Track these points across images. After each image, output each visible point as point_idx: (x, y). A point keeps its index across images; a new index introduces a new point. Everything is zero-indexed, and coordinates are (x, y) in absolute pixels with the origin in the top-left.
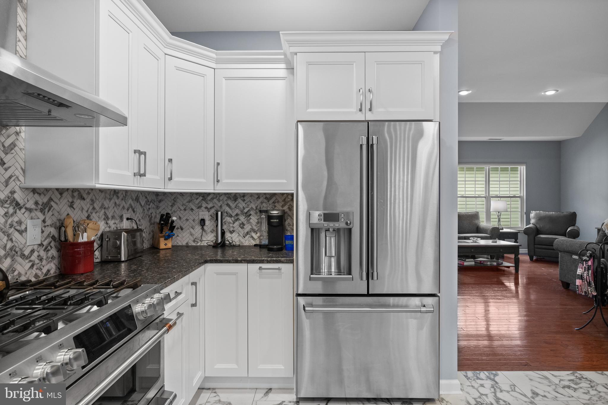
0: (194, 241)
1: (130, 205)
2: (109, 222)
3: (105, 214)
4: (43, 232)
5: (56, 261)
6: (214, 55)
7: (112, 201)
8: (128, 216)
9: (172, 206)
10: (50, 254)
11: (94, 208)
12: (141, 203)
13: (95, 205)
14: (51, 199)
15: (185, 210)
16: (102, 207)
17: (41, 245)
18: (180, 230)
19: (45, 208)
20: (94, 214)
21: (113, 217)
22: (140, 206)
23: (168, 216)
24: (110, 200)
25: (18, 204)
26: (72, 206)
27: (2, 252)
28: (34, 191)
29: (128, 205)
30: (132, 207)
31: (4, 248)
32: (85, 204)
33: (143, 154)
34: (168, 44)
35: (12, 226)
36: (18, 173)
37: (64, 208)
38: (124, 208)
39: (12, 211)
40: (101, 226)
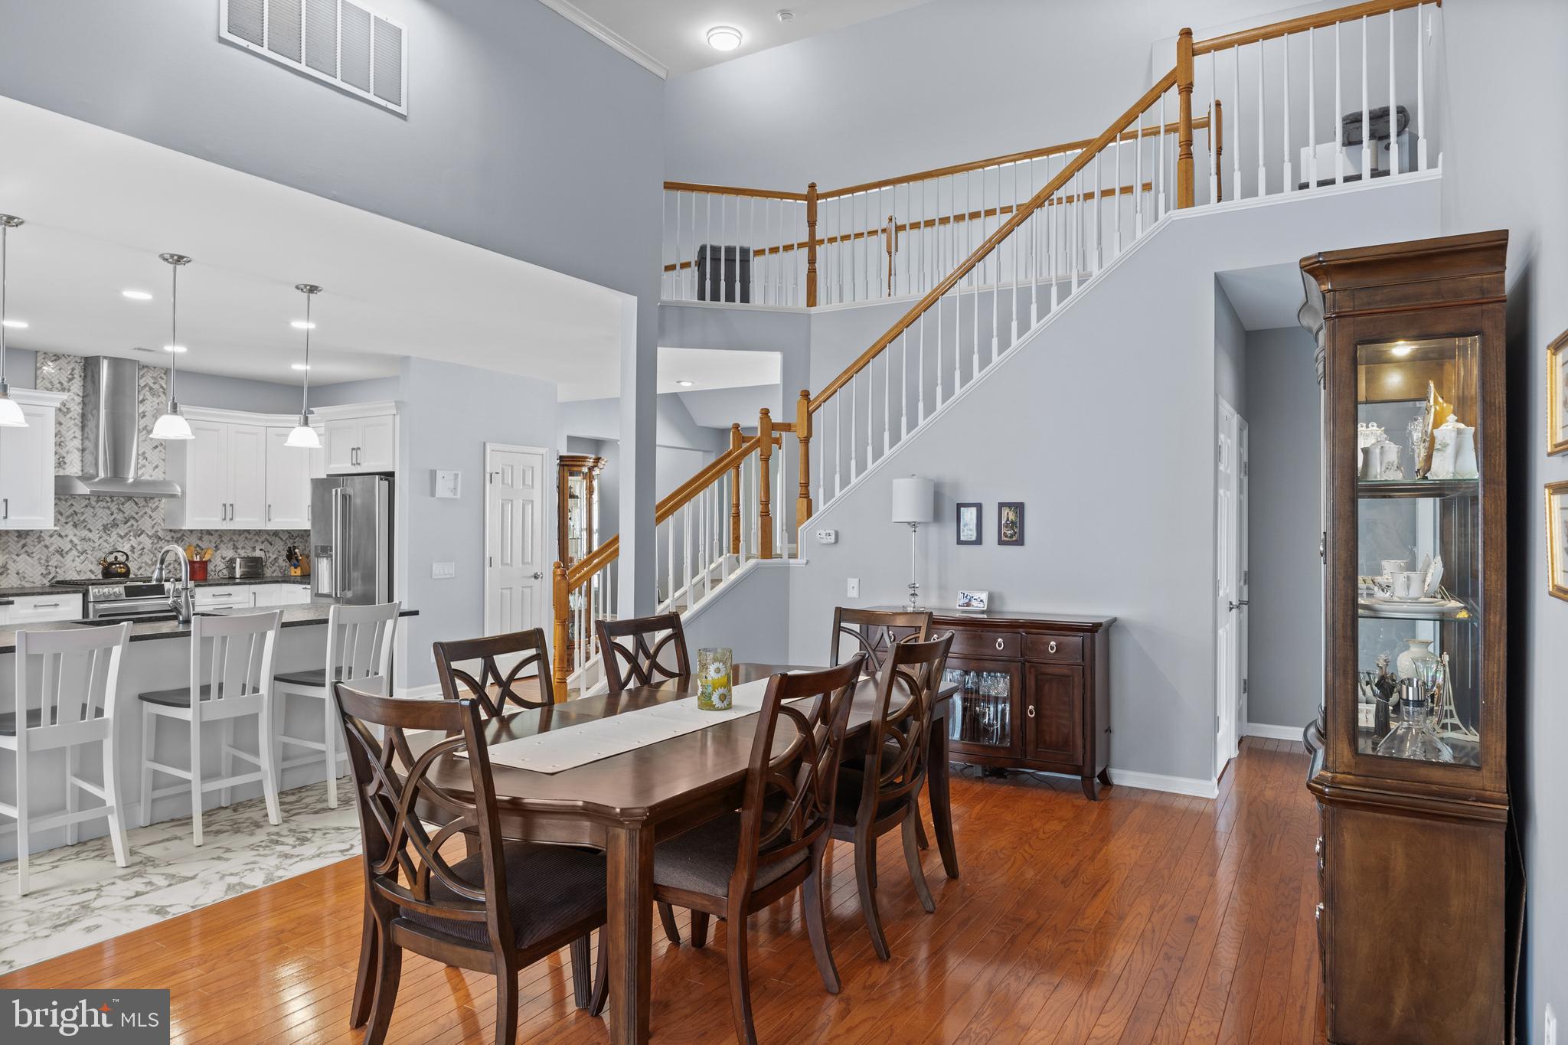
1: (266, 538)
2: (239, 551)
3: (234, 545)
7: (243, 536)
8: (262, 547)
11: (222, 541)
13: (223, 539)
14: (183, 535)
16: (231, 540)
19: (180, 540)
20: (222, 545)
21: (243, 548)
22: (280, 540)
23: (295, 548)
24: (240, 535)
25: (160, 538)
26: (201, 539)
27: (150, 562)
28: (171, 531)
29: (263, 539)
30: (268, 541)
31: (152, 560)
32: (215, 538)
33: (232, 505)
34: (267, 421)
35: (156, 549)
36: (160, 521)
37: (194, 541)
38: (257, 541)
39: (156, 541)
40: (230, 554)
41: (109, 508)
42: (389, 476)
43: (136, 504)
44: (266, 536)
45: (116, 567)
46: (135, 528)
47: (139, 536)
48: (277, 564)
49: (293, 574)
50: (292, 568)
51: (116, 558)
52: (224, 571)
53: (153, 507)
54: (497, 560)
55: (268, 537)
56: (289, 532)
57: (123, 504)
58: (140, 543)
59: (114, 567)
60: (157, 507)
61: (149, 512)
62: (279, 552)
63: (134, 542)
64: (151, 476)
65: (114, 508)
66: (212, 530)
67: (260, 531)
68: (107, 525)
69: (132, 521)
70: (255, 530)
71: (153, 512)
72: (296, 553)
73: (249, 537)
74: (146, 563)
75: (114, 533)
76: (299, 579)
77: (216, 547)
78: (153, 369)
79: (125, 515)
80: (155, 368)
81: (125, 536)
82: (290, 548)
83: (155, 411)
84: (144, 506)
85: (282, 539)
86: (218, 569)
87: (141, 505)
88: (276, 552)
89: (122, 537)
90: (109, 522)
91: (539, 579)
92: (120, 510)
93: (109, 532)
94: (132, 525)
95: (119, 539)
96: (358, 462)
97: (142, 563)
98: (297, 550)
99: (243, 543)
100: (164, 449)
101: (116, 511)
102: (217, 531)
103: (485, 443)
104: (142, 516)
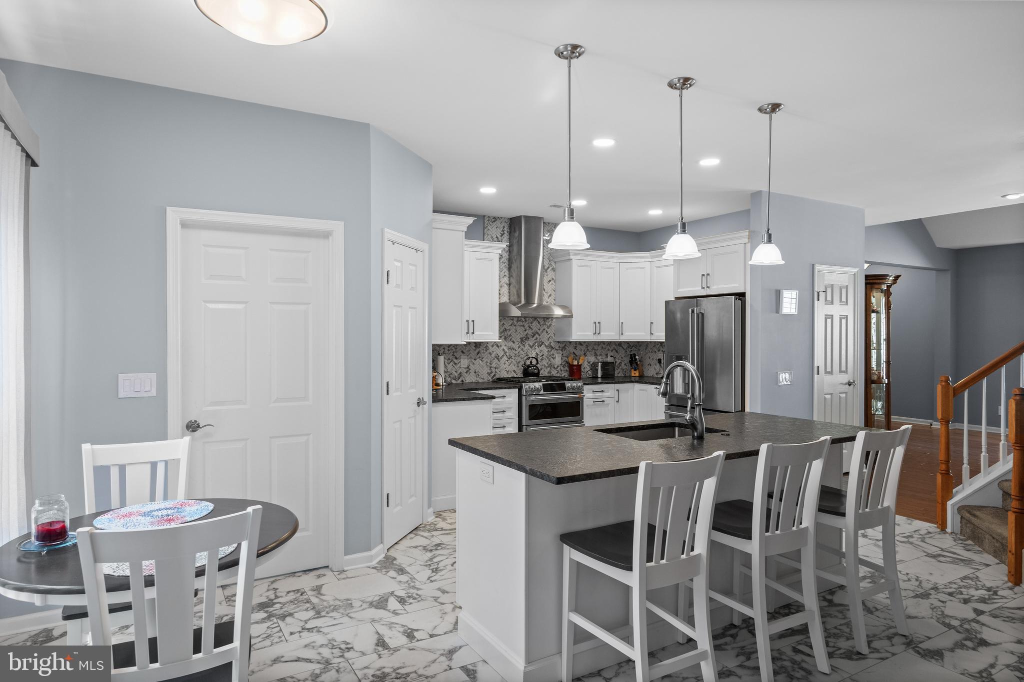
0: (657, 374)
1: (614, 348)
2: (598, 357)
3: (595, 353)
4: (562, 359)
5: (568, 372)
6: (648, 255)
7: (600, 346)
8: (612, 355)
9: (646, 349)
10: (565, 369)
11: (588, 350)
12: (623, 346)
13: (589, 348)
14: (565, 345)
15: (652, 352)
16: (593, 349)
17: (561, 364)
18: (649, 366)
19: (563, 349)
20: (588, 353)
21: (600, 355)
22: (622, 349)
23: (635, 355)
24: (599, 345)
25: (552, 347)
26: (575, 348)
27: (547, 365)
28: (558, 342)
29: (612, 348)
30: (615, 350)
31: (548, 364)
32: (583, 348)
33: (599, 323)
34: (620, 258)
35: (550, 356)
36: (553, 335)
37: (572, 349)
38: (609, 350)
39: (550, 350)
40: (592, 359)
41: (524, 326)
42: (741, 296)
43: (539, 323)
44: (614, 346)
45: (532, 369)
46: (538, 340)
47: (540, 346)
48: (620, 367)
49: (633, 375)
50: (633, 370)
51: (531, 362)
52: (589, 372)
53: (548, 325)
54: (822, 370)
55: (616, 348)
56: (628, 343)
57: (531, 323)
58: (541, 351)
59: (530, 369)
60: (551, 325)
61: (547, 329)
62: (622, 358)
63: (538, 350)
64: (547, 302)
65: (526, 326)
66: (582, 342)
67: (610, 342)
68: (523, 338)
69: (537, 335)
70: (608, 342)
71: (548, 328)
72: (636, 359)
73: (604, 346)
74: (545, 366)
75: (527, 343)
76: (637, 379)
77: (585, 354)
78: (548, 224)
79: (533, 331)
80: (549, 223)
81: (533, 346)
82: (631, 355)
83: (549, 255)
84: (543, 325)
85: (623, 348)
86: (586, 371)
87: (541, 324)
88: (620, 358)
89: (531, 347)
90: (524, 336)
91: (852, 386)
92: (530, 327)
93: (524, 343)
94: (537, 338)
95: (529, 348)
96: (708, 286)
97: (542, 365)
98: (637, 357)
99: (600, 351)
100: (555, 282)
101: (528, 328)
102: (585, 342)
103: (813, 265)
104: (542, 332)
